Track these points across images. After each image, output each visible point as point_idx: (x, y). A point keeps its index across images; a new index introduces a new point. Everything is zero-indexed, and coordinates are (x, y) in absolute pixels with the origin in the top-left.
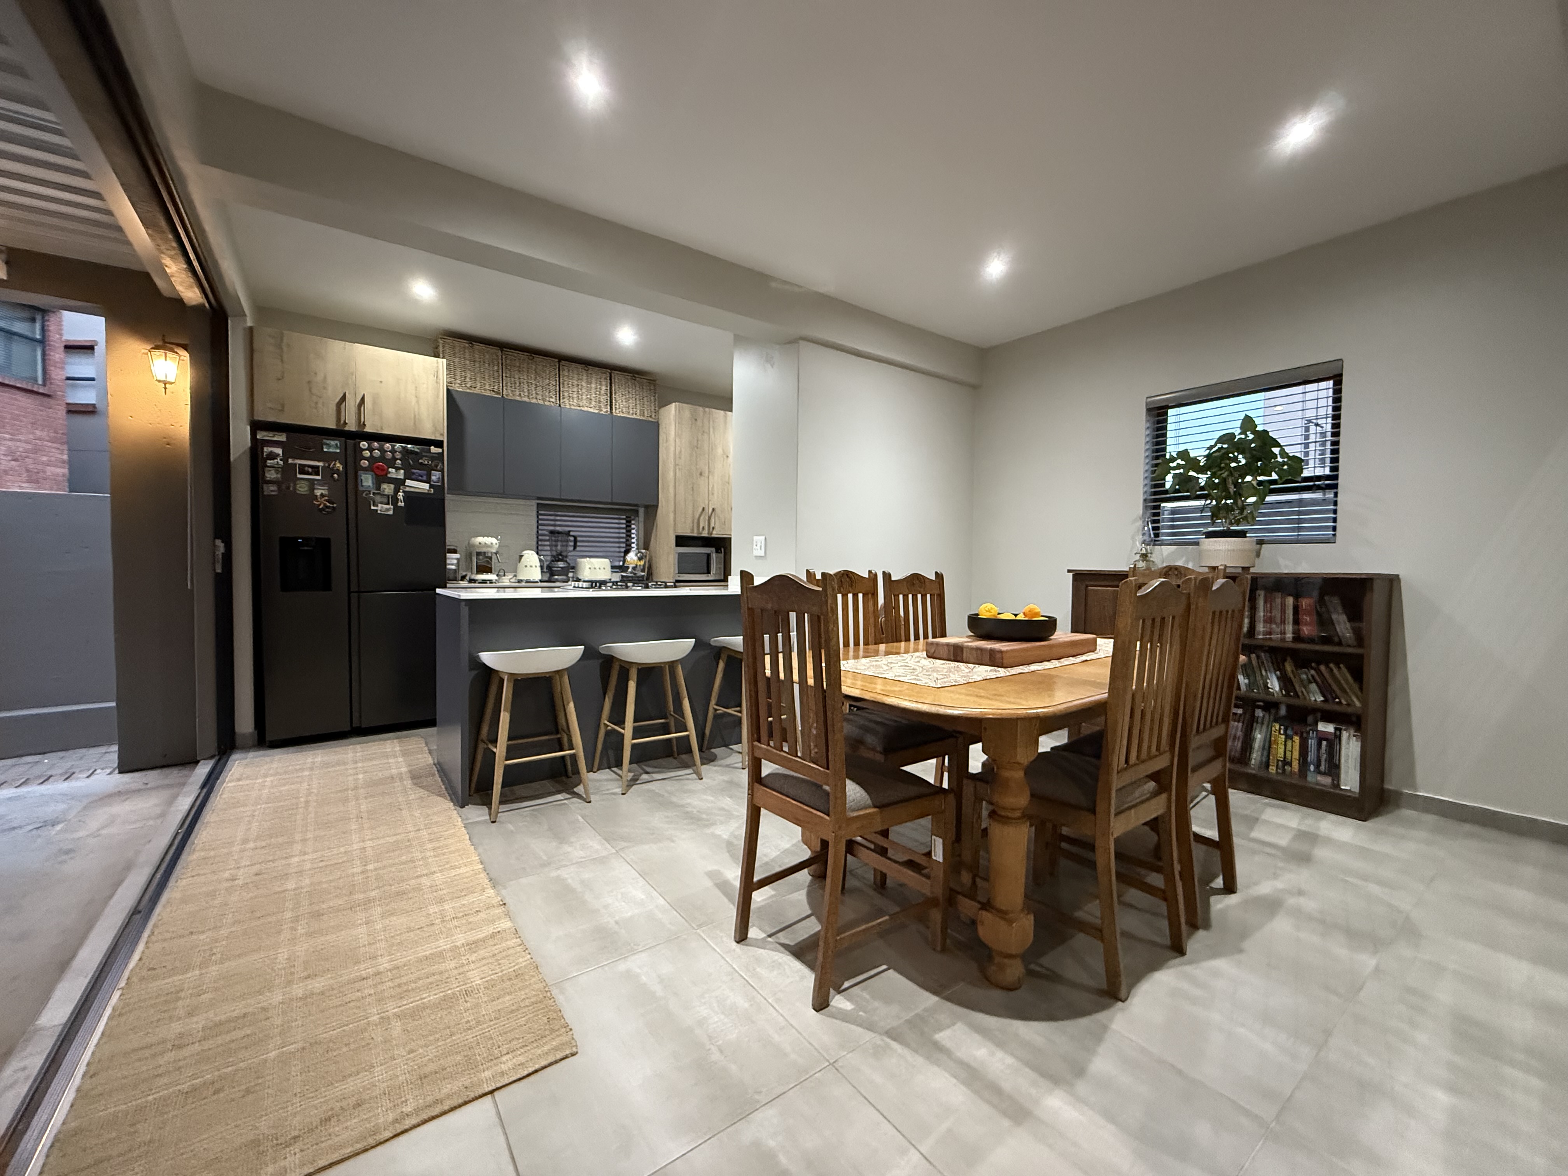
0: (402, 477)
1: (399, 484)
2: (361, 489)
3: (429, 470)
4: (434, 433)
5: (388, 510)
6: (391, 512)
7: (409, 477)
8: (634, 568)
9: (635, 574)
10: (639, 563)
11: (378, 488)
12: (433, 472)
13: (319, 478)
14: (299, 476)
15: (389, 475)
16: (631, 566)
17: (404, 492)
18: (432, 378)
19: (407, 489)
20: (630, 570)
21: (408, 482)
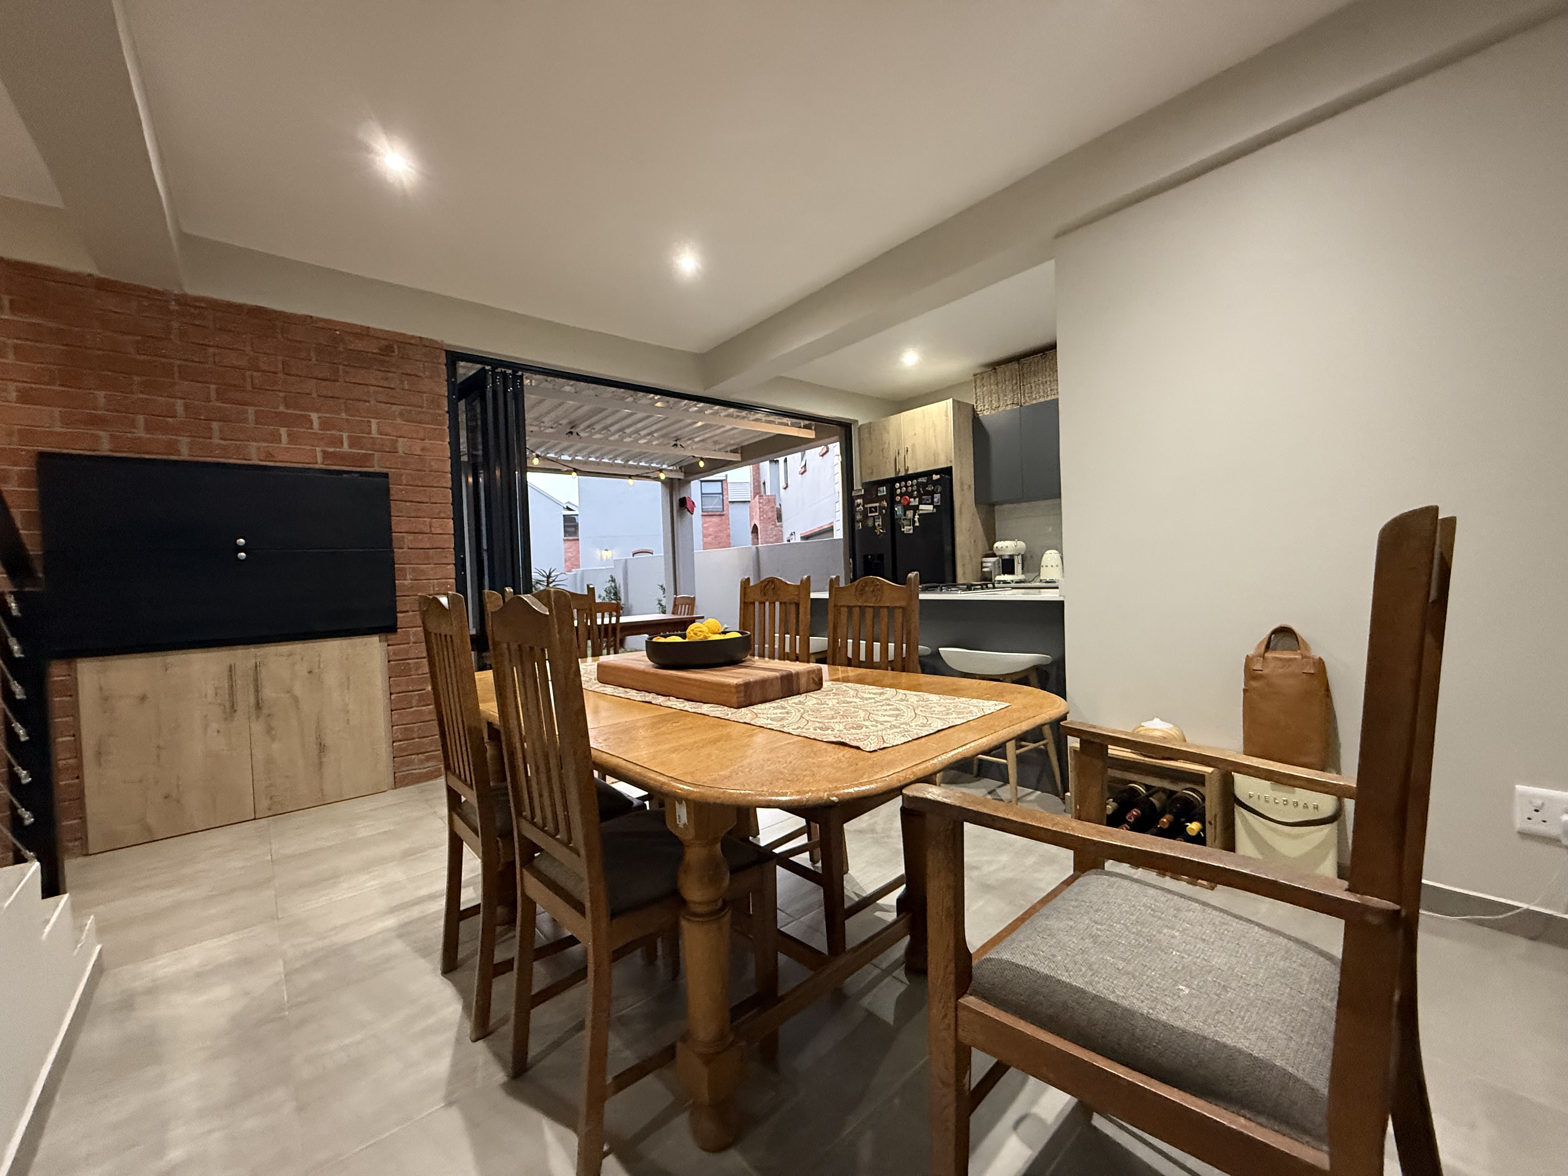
0: (917, 504)
1: (915, 508)
2: (896, 517)
3: (931, 493)
4: (946, 463)
5: (910, 530)
6: (911, 532)
7: (920, 503)
11: (905, 515)
12: (935, 495)
13: (877, 514)
14: (869, 515)
15: (911, 504)
17: (919, 515)
18: (944, 418)
19: (921, 512)
21: (921, 507)
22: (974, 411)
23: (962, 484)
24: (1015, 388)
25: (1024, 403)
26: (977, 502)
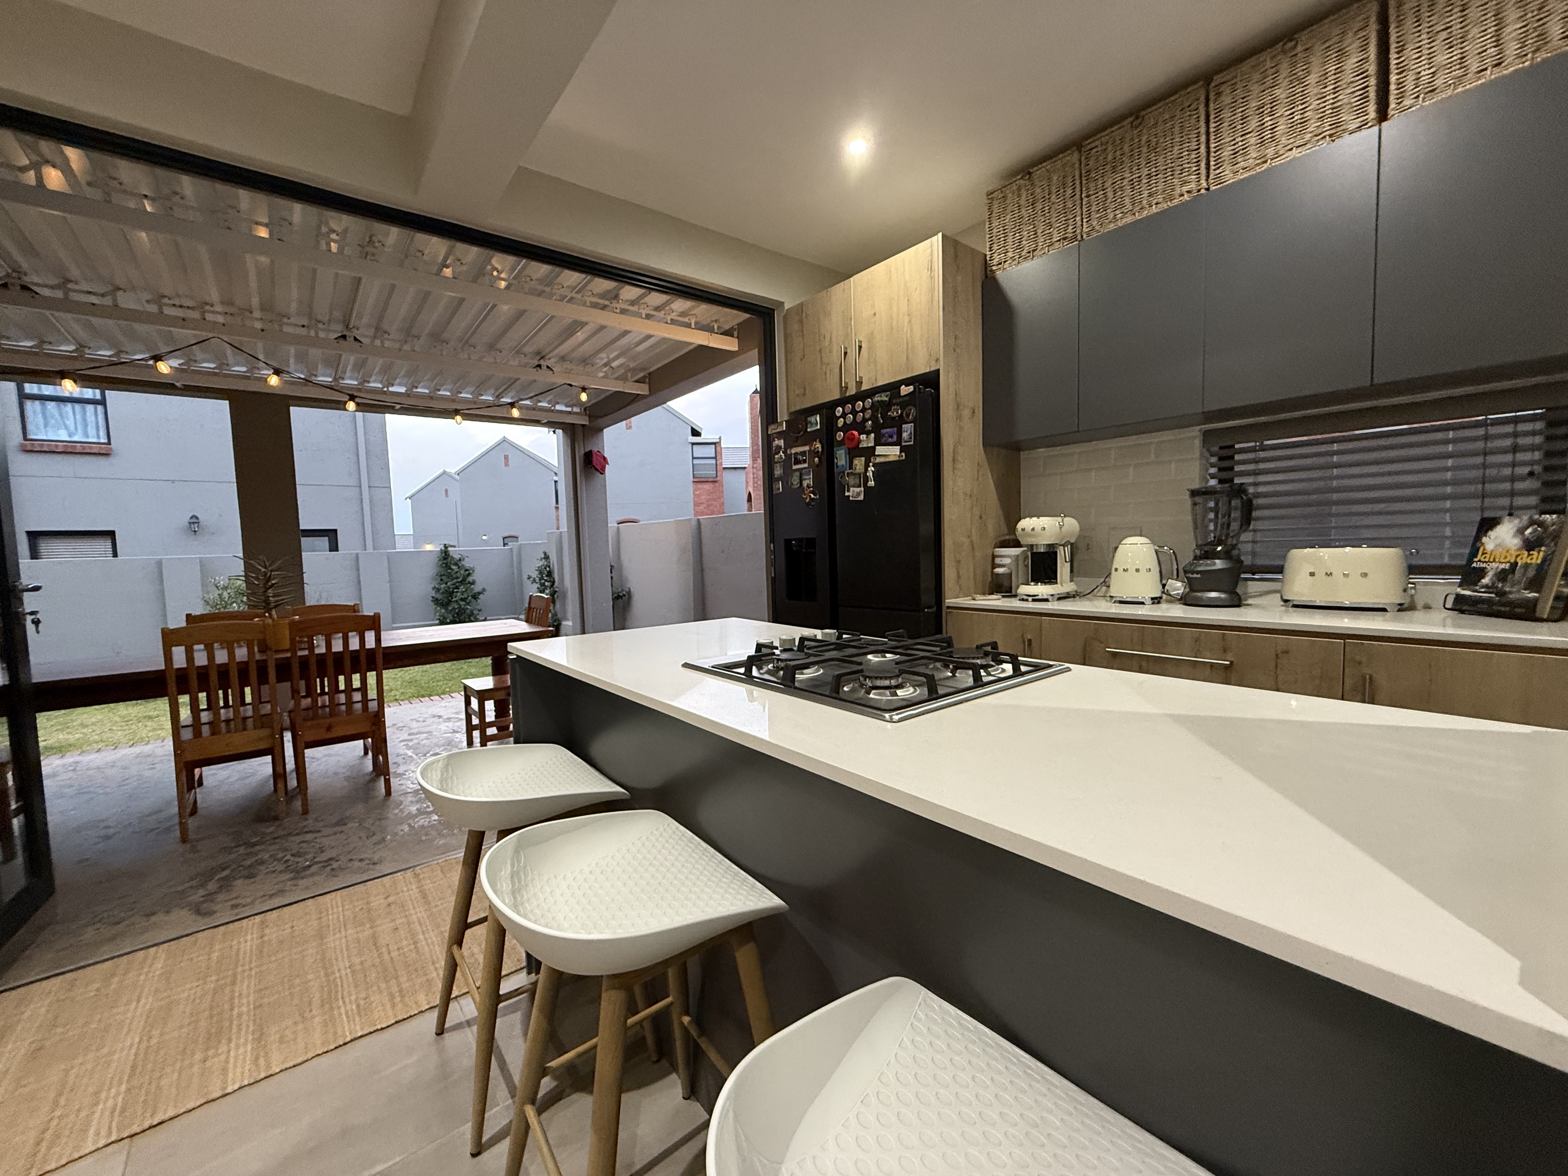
0: (872, 444)
1: (870, 453)
2: (836, 470)
3: (898, 422)
4: (928, 364)
5: (859, 494)
6: (861, 498)
7: (878, 442)
8: (1502, 576)
9: (1501, 594)
10: (1524, 558)
11: (851, 467)
12: (905, 425)
13: (806, 465)
14: (795, 467)
15: (861, 445)
16: (1492, 569)
17: (875, 465)
18: (926, 274)
19: (878, 460)
20: (1486, 581)
21: (880, 450)
22: (986, 265)
23: (958, 406)
24: (1069, 204)
25: (1088, 234)
26: (988, 443)
